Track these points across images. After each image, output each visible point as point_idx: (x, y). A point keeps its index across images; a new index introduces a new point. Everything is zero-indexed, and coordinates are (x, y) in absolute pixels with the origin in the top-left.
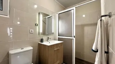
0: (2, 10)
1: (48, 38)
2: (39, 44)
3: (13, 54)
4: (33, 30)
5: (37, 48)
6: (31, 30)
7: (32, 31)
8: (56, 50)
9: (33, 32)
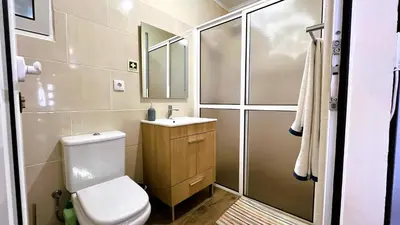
0: (34, 19)
1: (170, 107)
2: (142, 123)
3: (74, 145)
4: (122, 82)
5: (136, 139)
6: (117, 82)
7: (120, 84)
8: (194, 142)
9: (123, 88)
